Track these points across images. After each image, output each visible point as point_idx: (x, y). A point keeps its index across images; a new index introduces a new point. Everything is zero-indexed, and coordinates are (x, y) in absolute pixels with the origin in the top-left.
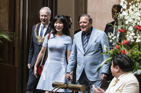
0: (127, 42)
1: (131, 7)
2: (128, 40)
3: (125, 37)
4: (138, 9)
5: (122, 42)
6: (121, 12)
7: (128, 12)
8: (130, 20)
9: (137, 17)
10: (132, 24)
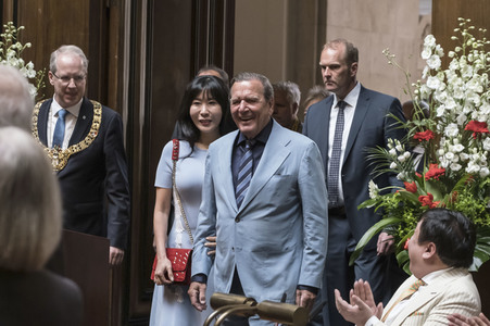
0: (439, 170)
1: (454, 65)
2: (444, 164)
3: (434, 155)
4: (476, 70)
5: (426, 169)
6: (424, 77)
7: (445, 81)
8: (451, 105)
9: (470, 95)
10: (457, 115)
